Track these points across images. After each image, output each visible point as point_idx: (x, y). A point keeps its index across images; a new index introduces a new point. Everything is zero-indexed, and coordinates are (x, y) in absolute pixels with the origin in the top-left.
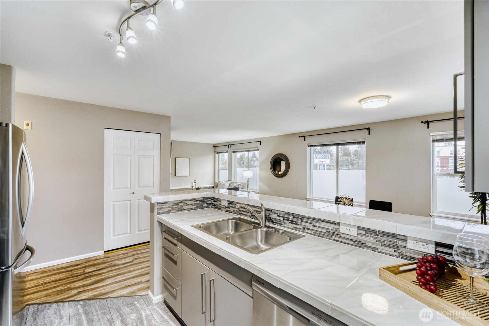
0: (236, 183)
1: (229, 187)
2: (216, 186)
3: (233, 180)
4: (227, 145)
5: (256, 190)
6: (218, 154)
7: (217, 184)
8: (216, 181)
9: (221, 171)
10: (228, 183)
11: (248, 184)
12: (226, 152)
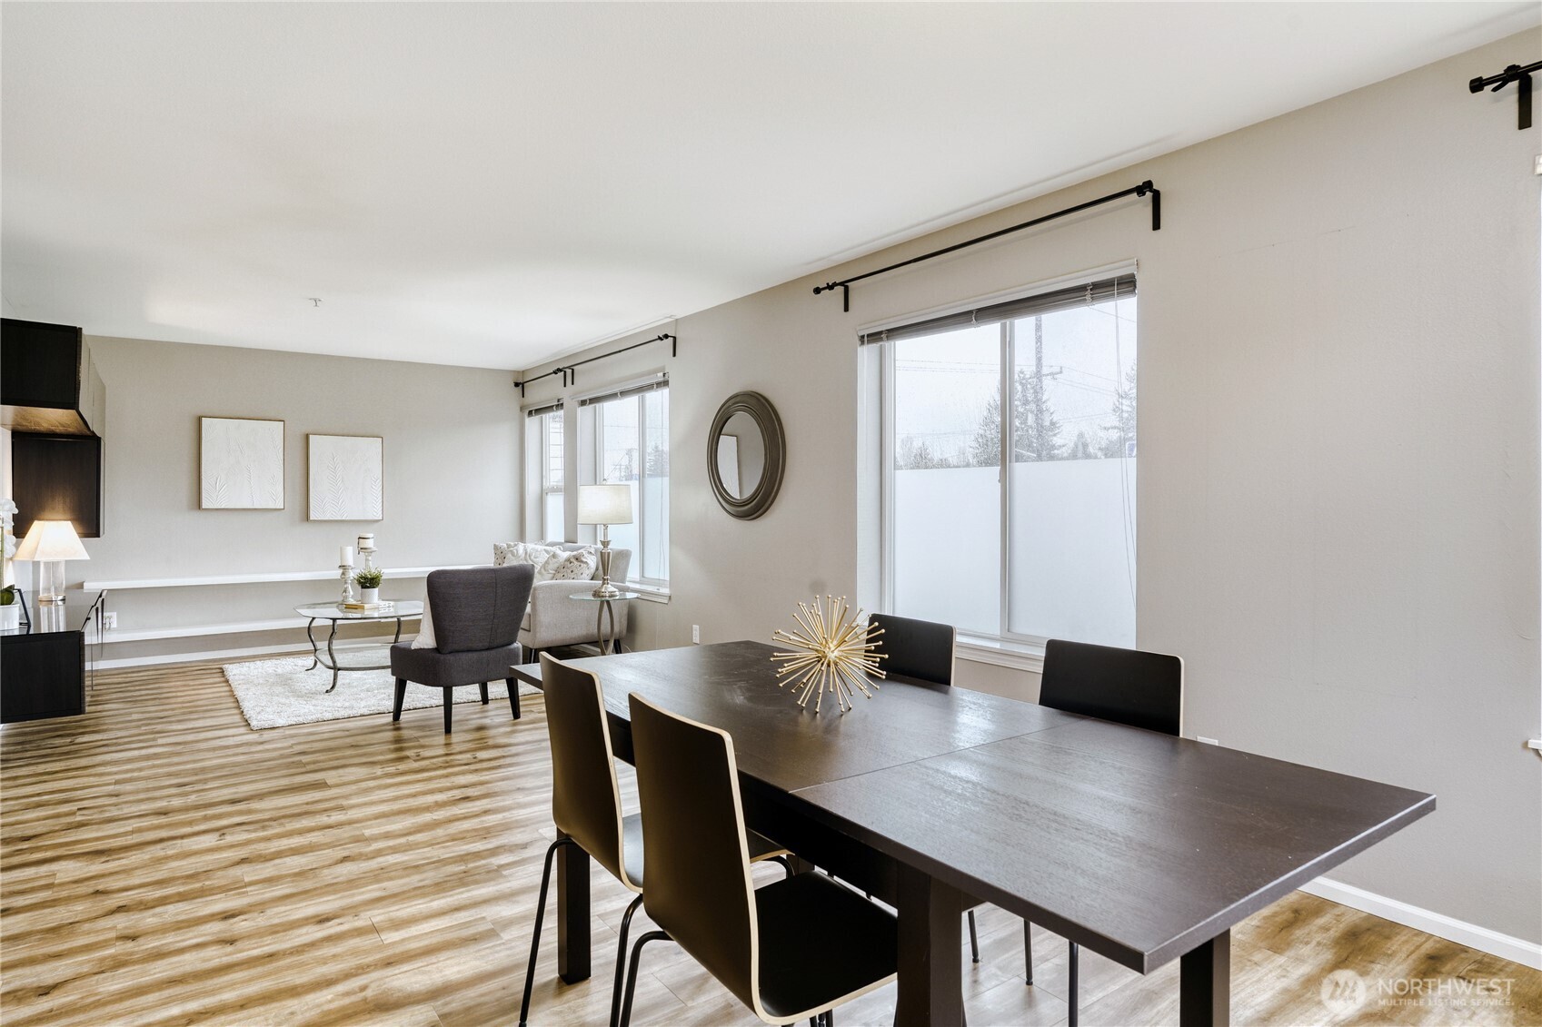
4: (557, 371)
5: (654, 584)
6: (532, 419)
8: (505, 545)
10: (547, 552)
11: (609, 553)
12: (557, 406)
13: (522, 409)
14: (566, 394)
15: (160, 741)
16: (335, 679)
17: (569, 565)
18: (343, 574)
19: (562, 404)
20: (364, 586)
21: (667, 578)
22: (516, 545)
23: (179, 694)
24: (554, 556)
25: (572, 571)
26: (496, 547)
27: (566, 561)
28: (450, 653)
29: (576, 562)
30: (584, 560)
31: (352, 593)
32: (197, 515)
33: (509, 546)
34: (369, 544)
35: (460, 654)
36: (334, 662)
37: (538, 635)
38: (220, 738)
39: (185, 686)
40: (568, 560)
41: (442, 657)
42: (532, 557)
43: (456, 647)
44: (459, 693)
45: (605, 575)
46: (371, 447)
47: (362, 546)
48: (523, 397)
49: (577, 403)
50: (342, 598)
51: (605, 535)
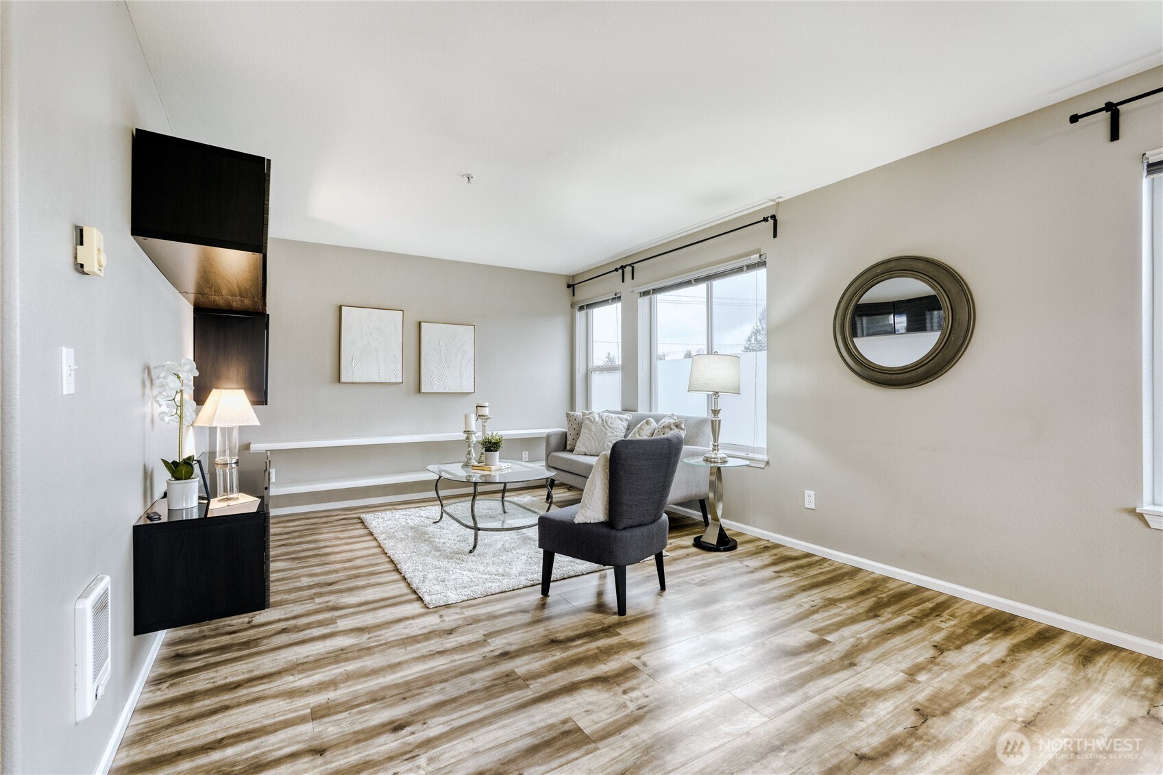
0: (657, 419)
1: (625, 436)
2: (574, 432)
3: (642, 410)
4: (616, 270)
5: (754, 450)
6: (583, 312)
7: (580, 425)
8: (578, 413)
9: (596, 378)
10: (621, 419)
12: (613, 299)
13: (572, 305)
14: (628, 288)
15: (342, 624)
16: (476, 539)
18: (467, 438)
19: (620, 297)
20: (488, 450)
21: (765, 446)
22: (591, 413)
23: (336, 549)
26: (569, 415)
28: (625, 529)
29: (676, 429)
31: (474, 455)
32: (338, 386)
33: (584, 414)
34: (486, 411)
35: (634, 530)
36: (475, 523)
38: (399, 620)
39: (337, 538)
41: (613, 533)
42: (609, 424)
43: (630, 522)
44: (632, 573)
45: (715, 442)
46: (467, 333)
47: (479, 414)
48: (574, 295)
49: (638, 295)
50: (466, 460)
51: (716, 404)
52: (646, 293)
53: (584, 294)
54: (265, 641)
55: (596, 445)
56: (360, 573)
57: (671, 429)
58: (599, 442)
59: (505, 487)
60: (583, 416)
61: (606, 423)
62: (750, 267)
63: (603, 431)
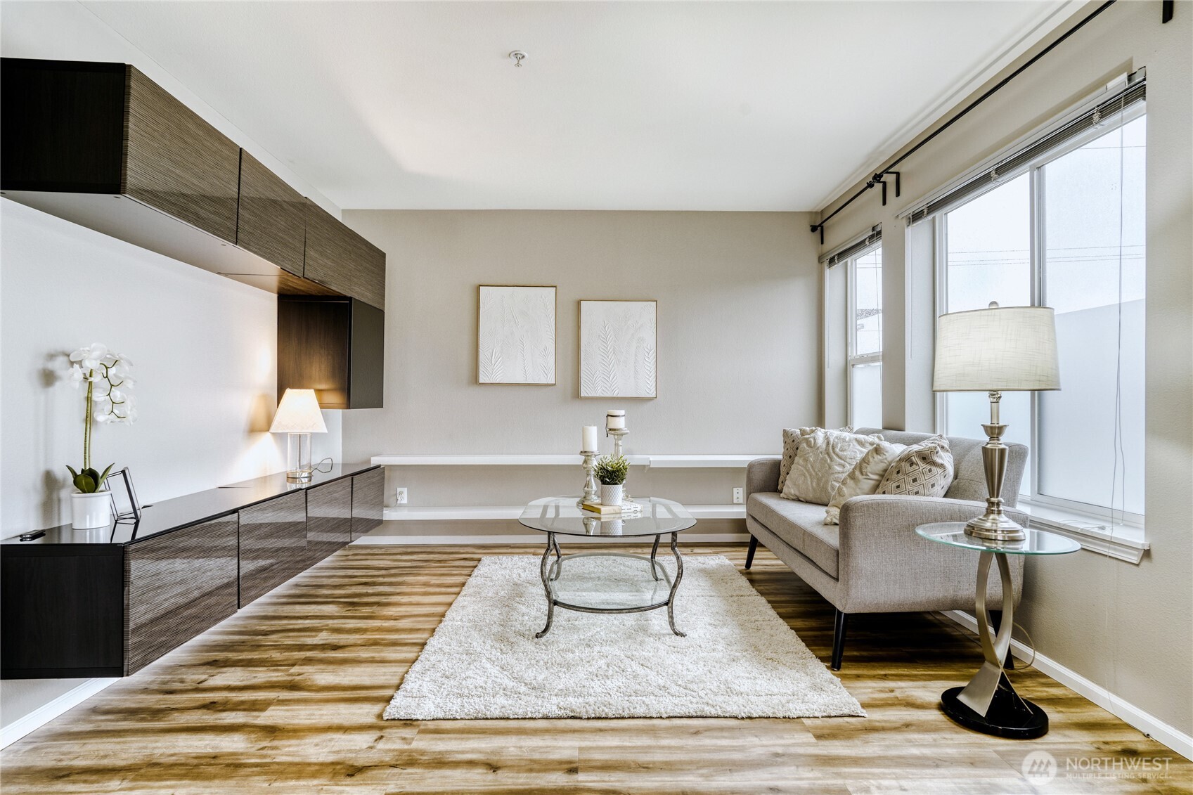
2: (790, 461)
4: (872, 184)
6: (837, 268)
7: (797, 450)
8: (798, 431)
9: (858, 375)
11: (1002, 452)
12: (871, 237)
13: (820, 259)
16: (550, 619)
17: (909, 469)
18: (585, 462)
19: (880, 233)
20: (605, 481)
22: (812, 431)
24: (878, 450)
25: (915, 480)
26: (786, 433)
27: (901, 460)
29: (922, 465)
30: (939, 461)
32: (473, 390)
33: (803, 433)
34: (620, 423)
36: (549, 593)
37: (853, 592)
40: (907, 459)
42: (837, 450)
45: (992, 495)
46: (644, 313)
47: (611, 426)
48: (822, 243)
49: (905, 222)
50: (583, 495)
51: (994, 414)
52: (916, 217)
53: (837, 237)
54: (176, 715)
55: (814, 485)
56: (383, 639)
57: (912, 464)
58: (819, 480)
59: (657, 540)
60: (802, 435)
61: (833, 448)
62: (1107, 109)
63: (826, 461)
